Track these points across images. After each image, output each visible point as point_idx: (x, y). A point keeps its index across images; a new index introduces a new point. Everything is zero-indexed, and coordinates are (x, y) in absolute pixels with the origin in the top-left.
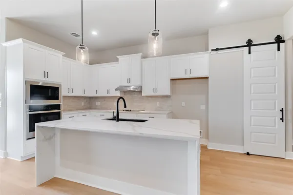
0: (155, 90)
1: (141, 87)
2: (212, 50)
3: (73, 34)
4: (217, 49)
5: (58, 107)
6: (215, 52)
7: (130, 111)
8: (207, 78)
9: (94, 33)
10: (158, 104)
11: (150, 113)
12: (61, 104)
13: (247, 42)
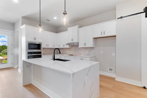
0: (85, 44)
1: (78, 43)
2: (118, 18)
3: (47, 20)
4: (121, 17)
5: (40, 53)
6: (120, 19)
7: (73, 55)
8: (115, 36)
9: (55, 18)
10: (88, 52)
11: (81, 57)
12: (42, 51)
13: (144, 9)
